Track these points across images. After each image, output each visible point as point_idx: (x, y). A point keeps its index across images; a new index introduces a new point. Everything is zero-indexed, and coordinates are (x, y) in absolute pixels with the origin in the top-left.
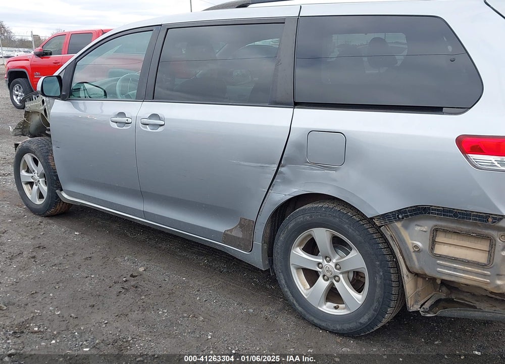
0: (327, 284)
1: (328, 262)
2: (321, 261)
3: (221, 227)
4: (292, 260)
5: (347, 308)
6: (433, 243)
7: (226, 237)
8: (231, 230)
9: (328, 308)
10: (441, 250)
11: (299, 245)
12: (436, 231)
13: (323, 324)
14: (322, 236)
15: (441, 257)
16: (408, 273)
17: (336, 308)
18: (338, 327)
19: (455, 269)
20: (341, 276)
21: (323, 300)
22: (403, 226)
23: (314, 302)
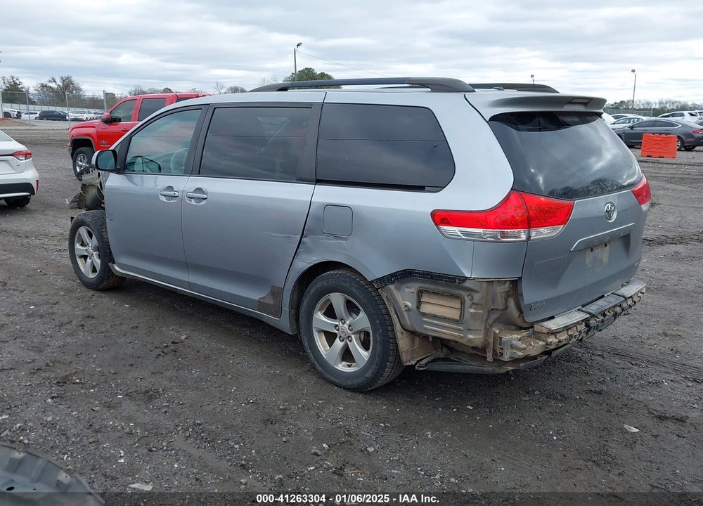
0: (342, 344)
1: (343, 324)
2: (337, 323)
3: (255, 295)
4: (315, 324)
5: (357, 365)
6: (419, 303)
7: (261, 305)
8: (264, 298)
9: (342, 367)
10: (426, 308)
11: (320, 310)
12: (421, 292)
13: (338, 381)
14: (337, 300)
15: (424, 315)
16: (402, 330)
17: (349, 366)
18: (349, 383)
19: (437, 326)
20: (353, 336)
21: (339, 360)
22: (396, 288)
23: (331, 362)
